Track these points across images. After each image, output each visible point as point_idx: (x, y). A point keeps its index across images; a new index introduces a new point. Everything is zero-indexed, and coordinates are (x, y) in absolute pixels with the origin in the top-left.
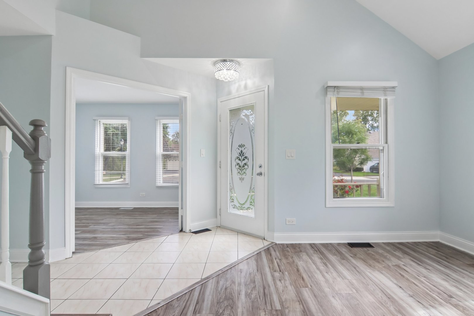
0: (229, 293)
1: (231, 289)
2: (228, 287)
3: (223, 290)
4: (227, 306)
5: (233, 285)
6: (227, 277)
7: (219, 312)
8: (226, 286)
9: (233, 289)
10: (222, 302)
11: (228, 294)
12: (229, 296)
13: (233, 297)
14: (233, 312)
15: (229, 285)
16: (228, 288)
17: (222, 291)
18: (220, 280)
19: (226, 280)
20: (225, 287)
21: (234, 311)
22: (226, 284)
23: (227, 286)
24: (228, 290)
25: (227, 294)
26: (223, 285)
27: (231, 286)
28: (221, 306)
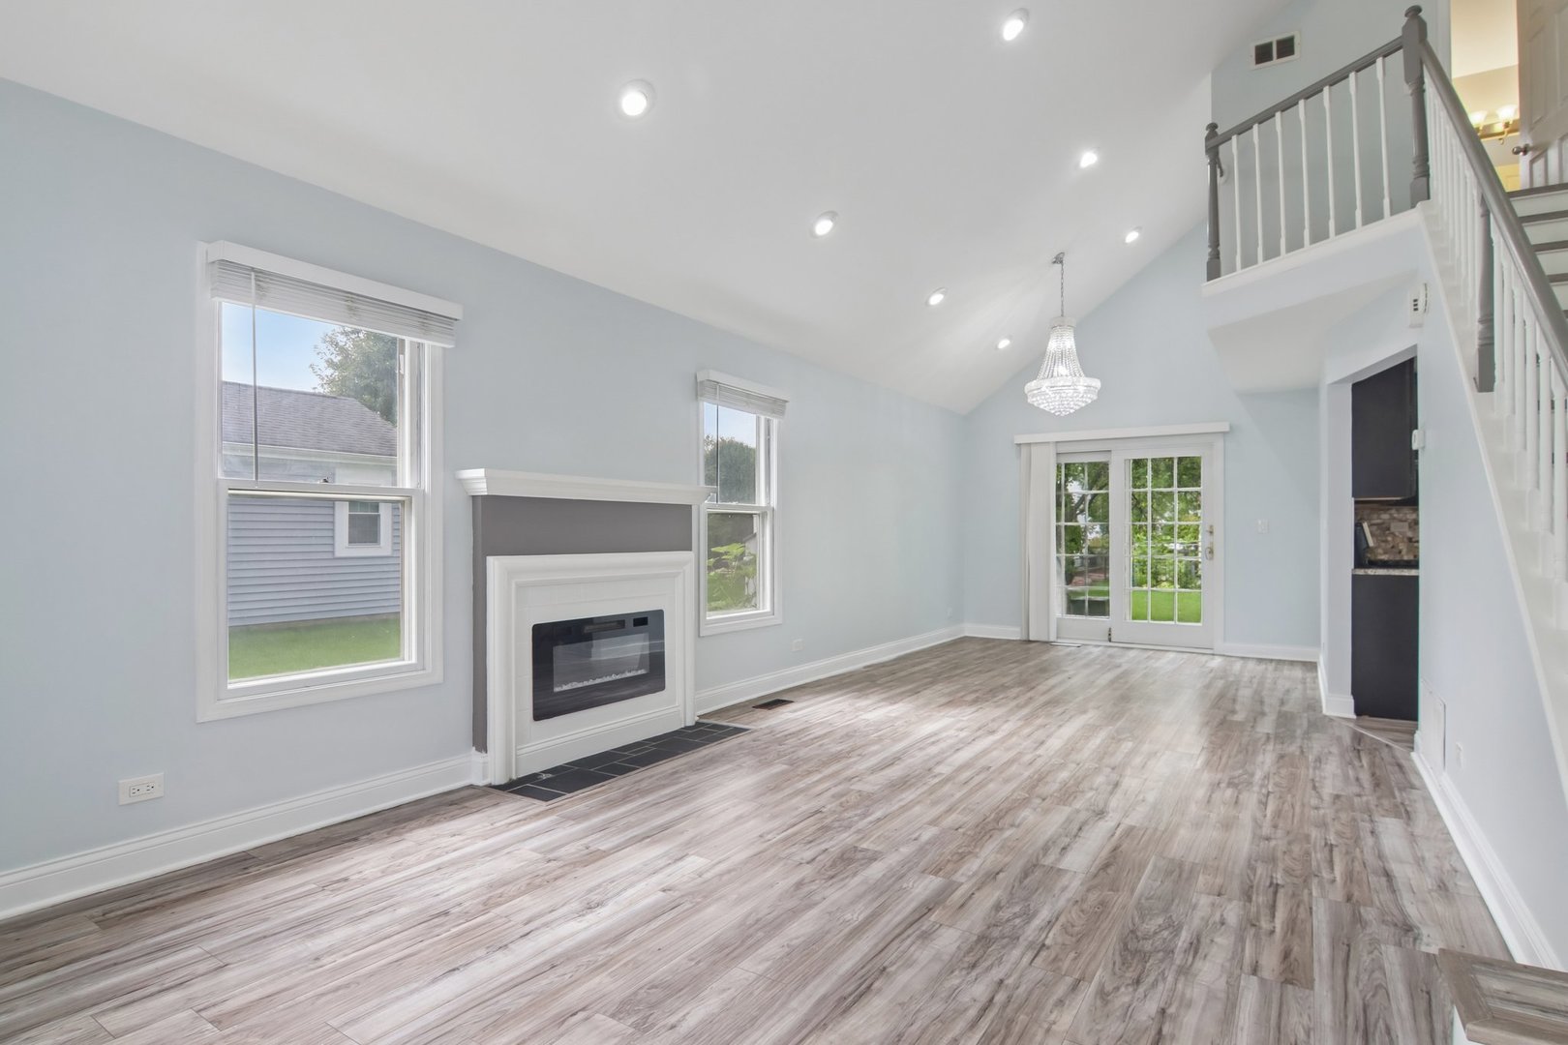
0: (1128, 968)
1: (1122, 976)
2: (1128, 985)
3: (1151, 979)
4: (1144, 939)
5: (1109, 988)
6: (1123, 1026)
7: (1171, 933)
8: (1135, 990)
9: (1115, 974)
10: (1159, 951)
11: (1134, 965)
12: (1132, 959)
13: (1120, 953)
14: (1134, 925)
15: (1123, 989)
16: (1130, 982)
17: (1154, 978)
18: (1153, 1019)
19: (1127, 1013)
20: (1141, 990)
21: (1130, 925)
22: (1133, 997)
23: (1131, 989)
24: (1131, 974)
25: (1137, 965)
26: (1145, 996)
27: (1115, 985)
28: (1164, 942)
